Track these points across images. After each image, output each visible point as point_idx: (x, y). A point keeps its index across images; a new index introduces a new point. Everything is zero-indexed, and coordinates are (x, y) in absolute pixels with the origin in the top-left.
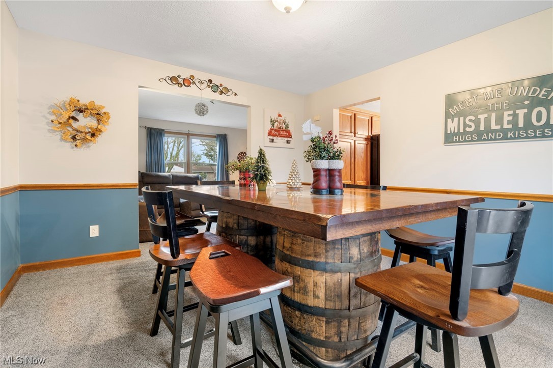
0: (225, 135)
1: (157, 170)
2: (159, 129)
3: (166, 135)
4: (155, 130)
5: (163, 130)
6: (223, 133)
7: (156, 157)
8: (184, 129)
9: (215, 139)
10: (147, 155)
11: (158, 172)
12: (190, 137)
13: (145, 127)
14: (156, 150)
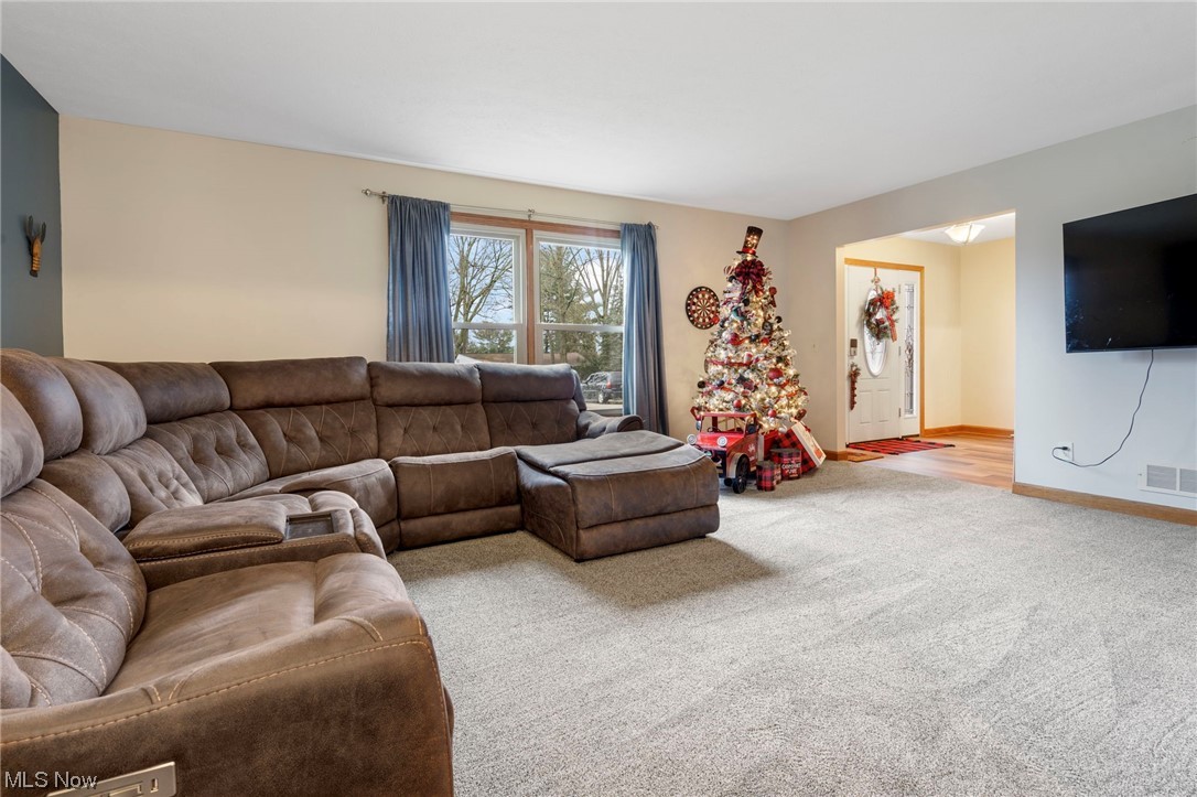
0: (650, 227)
1: (425, 355)
2: (430, 202)
3: (454, 225)
4: (417, 204)
5: (445, 207)
6: (642, 219)
7: (422, 305)
8: (516, 206)
9: (617, 242)
10: (391, 298)
11: (431, 360)
12: (537, 234)
13: (383, 197)
14: (420, 280)
